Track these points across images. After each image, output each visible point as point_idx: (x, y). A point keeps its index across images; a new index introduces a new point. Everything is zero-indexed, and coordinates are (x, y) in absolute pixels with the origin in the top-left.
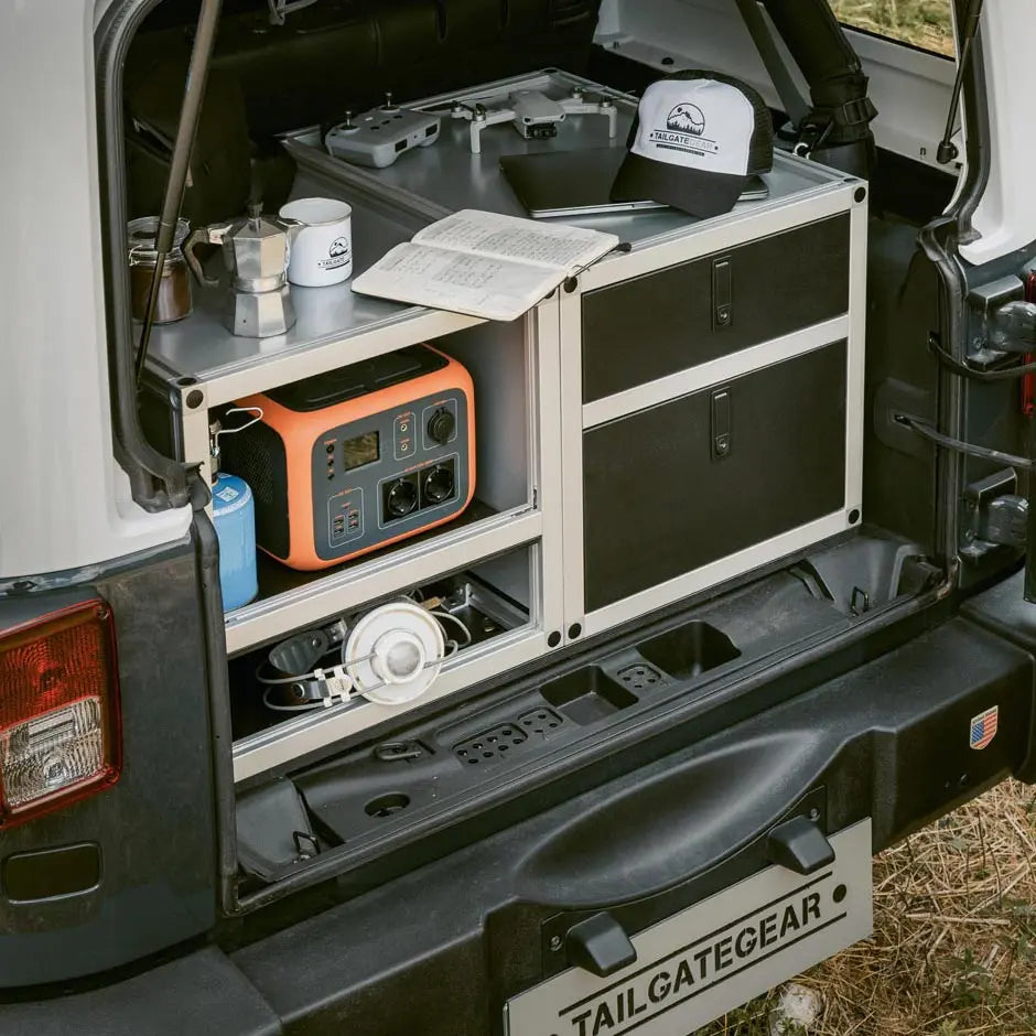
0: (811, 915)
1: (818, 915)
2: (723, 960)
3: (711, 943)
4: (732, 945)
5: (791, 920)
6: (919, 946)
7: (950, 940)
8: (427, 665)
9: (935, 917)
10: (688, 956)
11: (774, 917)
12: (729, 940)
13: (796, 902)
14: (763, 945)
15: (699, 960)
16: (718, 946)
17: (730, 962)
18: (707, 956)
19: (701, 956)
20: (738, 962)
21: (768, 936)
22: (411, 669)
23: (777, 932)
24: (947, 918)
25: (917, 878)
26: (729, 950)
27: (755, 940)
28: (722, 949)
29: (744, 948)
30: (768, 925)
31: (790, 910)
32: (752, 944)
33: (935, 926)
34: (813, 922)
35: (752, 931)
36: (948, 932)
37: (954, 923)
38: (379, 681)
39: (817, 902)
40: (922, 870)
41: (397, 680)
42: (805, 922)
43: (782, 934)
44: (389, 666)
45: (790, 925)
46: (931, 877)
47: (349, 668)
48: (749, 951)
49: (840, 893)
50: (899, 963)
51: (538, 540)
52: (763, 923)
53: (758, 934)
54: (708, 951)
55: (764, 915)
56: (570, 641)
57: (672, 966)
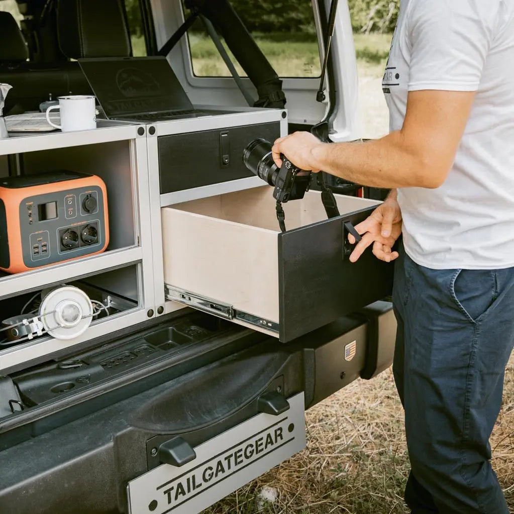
0: (279, 438)
1: (282, 438)
2: (239, 460)
3: (233, 451)
4: (242, 453)
5: (270, 441)
6: (316, 467)
7: (328, 464)
8: (83, 318)
9: (321, 455)
10: (222, 458)
11: (262, 439)
12: (241, 450)
13: (272, 431)
14: (257, 453)
15: (227, 461)
16: (236, 453)
17: (242, 461)
18: (231, 458)
19: (228, 458)
20: (246, 462)
21: (260, 448)
22: (75, 319)
23: (263, 447)
24: (326, 455)
25: (312, 441)
26: (241, 455)
27: (253, 450)
28: (238, 455)
29: (248, 454)
30: (259, 443)
31: (269, 436)
32: (252, 452)
33: (322, 458)
34: (280, 442)
35: (251, 446)
36: (327, 461)
37: (330, 457)
38: (57, 325)
39: (281, 432)
40: (314, 438)
41: (68, 324)
42: (276, 442)
43: (266, 447)
44: (63, 317)
45: (269, 443)
46: (318, 440)
47: (42, 319)
48: (251, 456)
49: (291, 428)
50: (309, 474)
51: (141, 261)
52: (257, 442)
53: (254, 447)
54: (231, 455)
55: (257, 438)
56: (158, 315)
57: (214, 464)
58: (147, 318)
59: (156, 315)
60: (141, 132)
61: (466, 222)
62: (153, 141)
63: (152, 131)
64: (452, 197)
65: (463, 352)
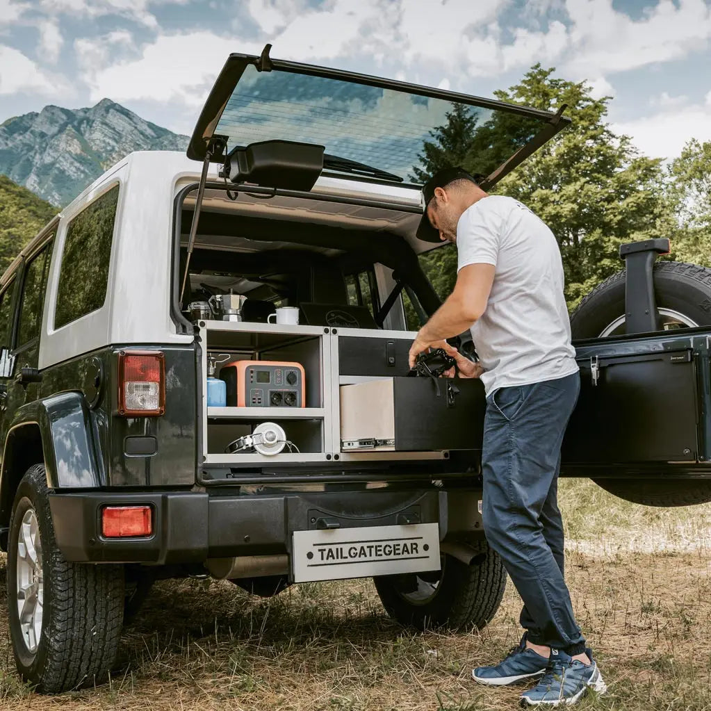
0: (414, 551)
1: (417, 552)
2: (378, 553)
3: (374, 544)
4: (382, 548)
5: (405, 549)
8: (278, 441)
10: (365, 545)
11: (399, 545)
12: (381, 546)
13: (409, 543)
14: (394, 554)
16: (377, 547)
17: (381, 555)
18: (372, 549)
19: (370, 548)
20: (384, 557)
21: (397, 552)
22: (273, 440)
23: (400, 552)
26: (381, 550)
28: (379, 548)
29: (387, 552)
30: (397, 547)
31: (406, 545)
32: (390, 552)
34: (415, 554)
35: (390, 546)
39: (417, 547)
41: (268, 442)
42: (412, 553)
43: (402, 553)
45: (406, 551)
47: (253, 437)
48: (389, 554)
49: (426, 548)
51: (323, 418)
52: (395, 545)
53: (393, 549)
54: (373, 547)
55: (396, 542)
56: (334, 460)
57: (358, 546)
58: (326, 460)
59: (333, 459)
60: (326, 331)
61: (503, 359)
62: (335, 338)
63: (335, 332)
64: (495, 345)
65: (504, 441)
